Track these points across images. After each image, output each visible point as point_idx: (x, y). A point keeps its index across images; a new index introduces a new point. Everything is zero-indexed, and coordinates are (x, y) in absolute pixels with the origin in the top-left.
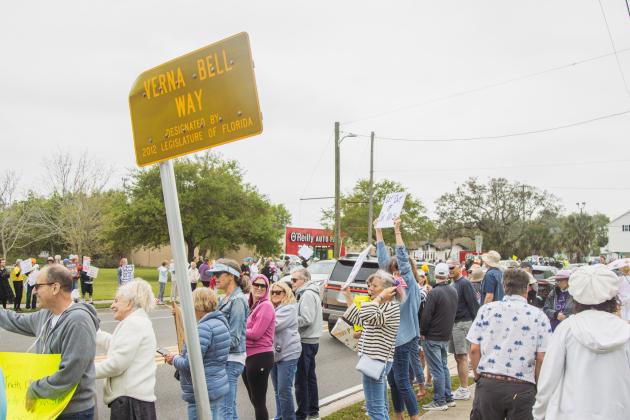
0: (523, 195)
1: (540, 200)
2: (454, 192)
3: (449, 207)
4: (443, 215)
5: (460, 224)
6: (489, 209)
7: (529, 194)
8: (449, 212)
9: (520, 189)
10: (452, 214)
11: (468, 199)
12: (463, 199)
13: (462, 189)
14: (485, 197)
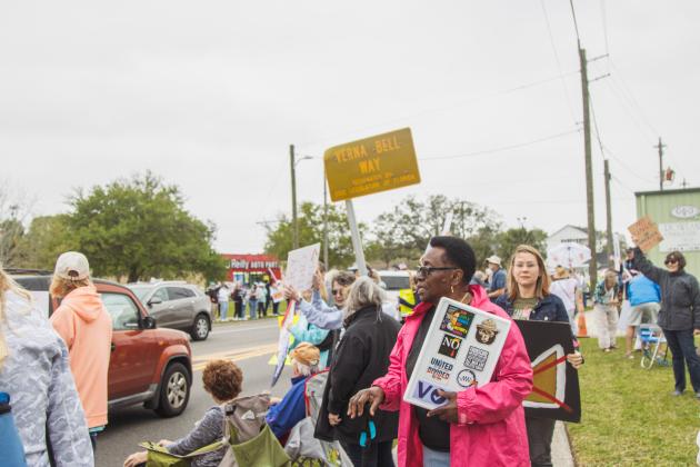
0: (462, 212)
1: (480, 217)
2: (392, 211)
3: (387, 227)
4: (381, 234)
5: (400, 245)
6: (429, 227)
7: (469, 211)
8: (387, 232)
9: (459, 206)
10: (391, 233)
11: (406, 217)
12: (401, 217)
13: (401, 208)
14: (423, 215)
